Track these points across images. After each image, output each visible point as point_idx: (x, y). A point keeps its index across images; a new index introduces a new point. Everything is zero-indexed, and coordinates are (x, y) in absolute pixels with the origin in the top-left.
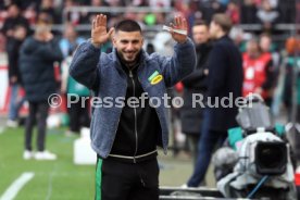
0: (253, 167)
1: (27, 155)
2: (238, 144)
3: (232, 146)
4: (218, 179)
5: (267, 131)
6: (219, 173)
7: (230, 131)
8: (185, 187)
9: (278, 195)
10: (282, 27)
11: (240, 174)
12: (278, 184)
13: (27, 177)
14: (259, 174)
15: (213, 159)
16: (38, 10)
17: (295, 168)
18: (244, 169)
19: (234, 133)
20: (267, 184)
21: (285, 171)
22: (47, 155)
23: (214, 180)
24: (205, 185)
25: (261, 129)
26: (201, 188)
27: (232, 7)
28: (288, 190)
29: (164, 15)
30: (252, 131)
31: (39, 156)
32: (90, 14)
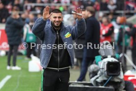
0: (106, 73)
1: (8, 68)
2: (99, 63)
3: (97, 64)
4: (91, 78)
5: (112, 57)
6: (91, 75)
7: (96, 57)
8: (76, 82)
9: (117, 85)
10: (118, 12)
11: (100, 76)
12: (116, 80)
13: (8, 77)
14: (108, 76)
15: (89, 69)
16: (13, 5)
17: (124, 73)
18: (102, 74)
19: (98, 58)
20: (112, 80)
21: (119, 74)
22: (17, 68)
23: (89, 78)
24: (85, 80)
25: (109, 56)
26: (83, 82)
27: (97, 3)
28: (121, 82)
29: (67, 7)
30: (105, 57)
31: (14, 68)
32: (35, 7)
